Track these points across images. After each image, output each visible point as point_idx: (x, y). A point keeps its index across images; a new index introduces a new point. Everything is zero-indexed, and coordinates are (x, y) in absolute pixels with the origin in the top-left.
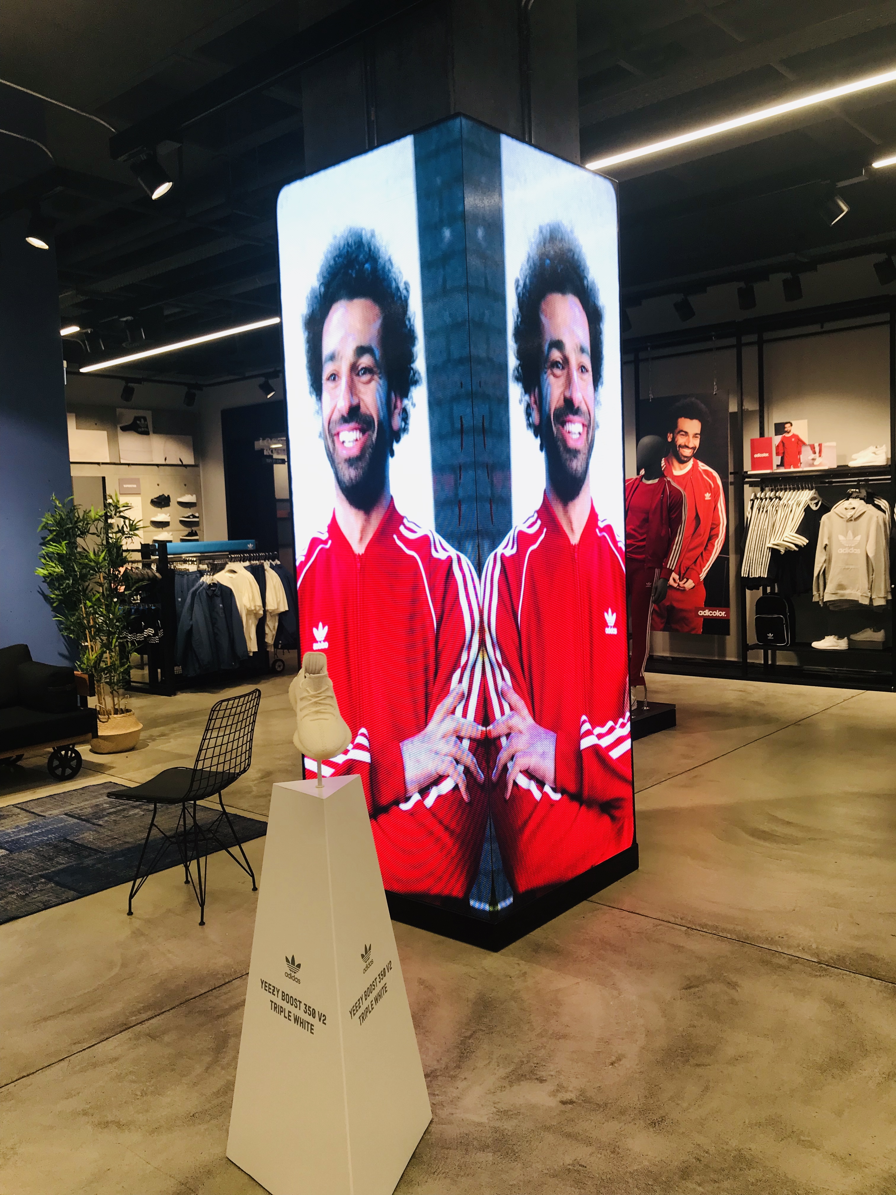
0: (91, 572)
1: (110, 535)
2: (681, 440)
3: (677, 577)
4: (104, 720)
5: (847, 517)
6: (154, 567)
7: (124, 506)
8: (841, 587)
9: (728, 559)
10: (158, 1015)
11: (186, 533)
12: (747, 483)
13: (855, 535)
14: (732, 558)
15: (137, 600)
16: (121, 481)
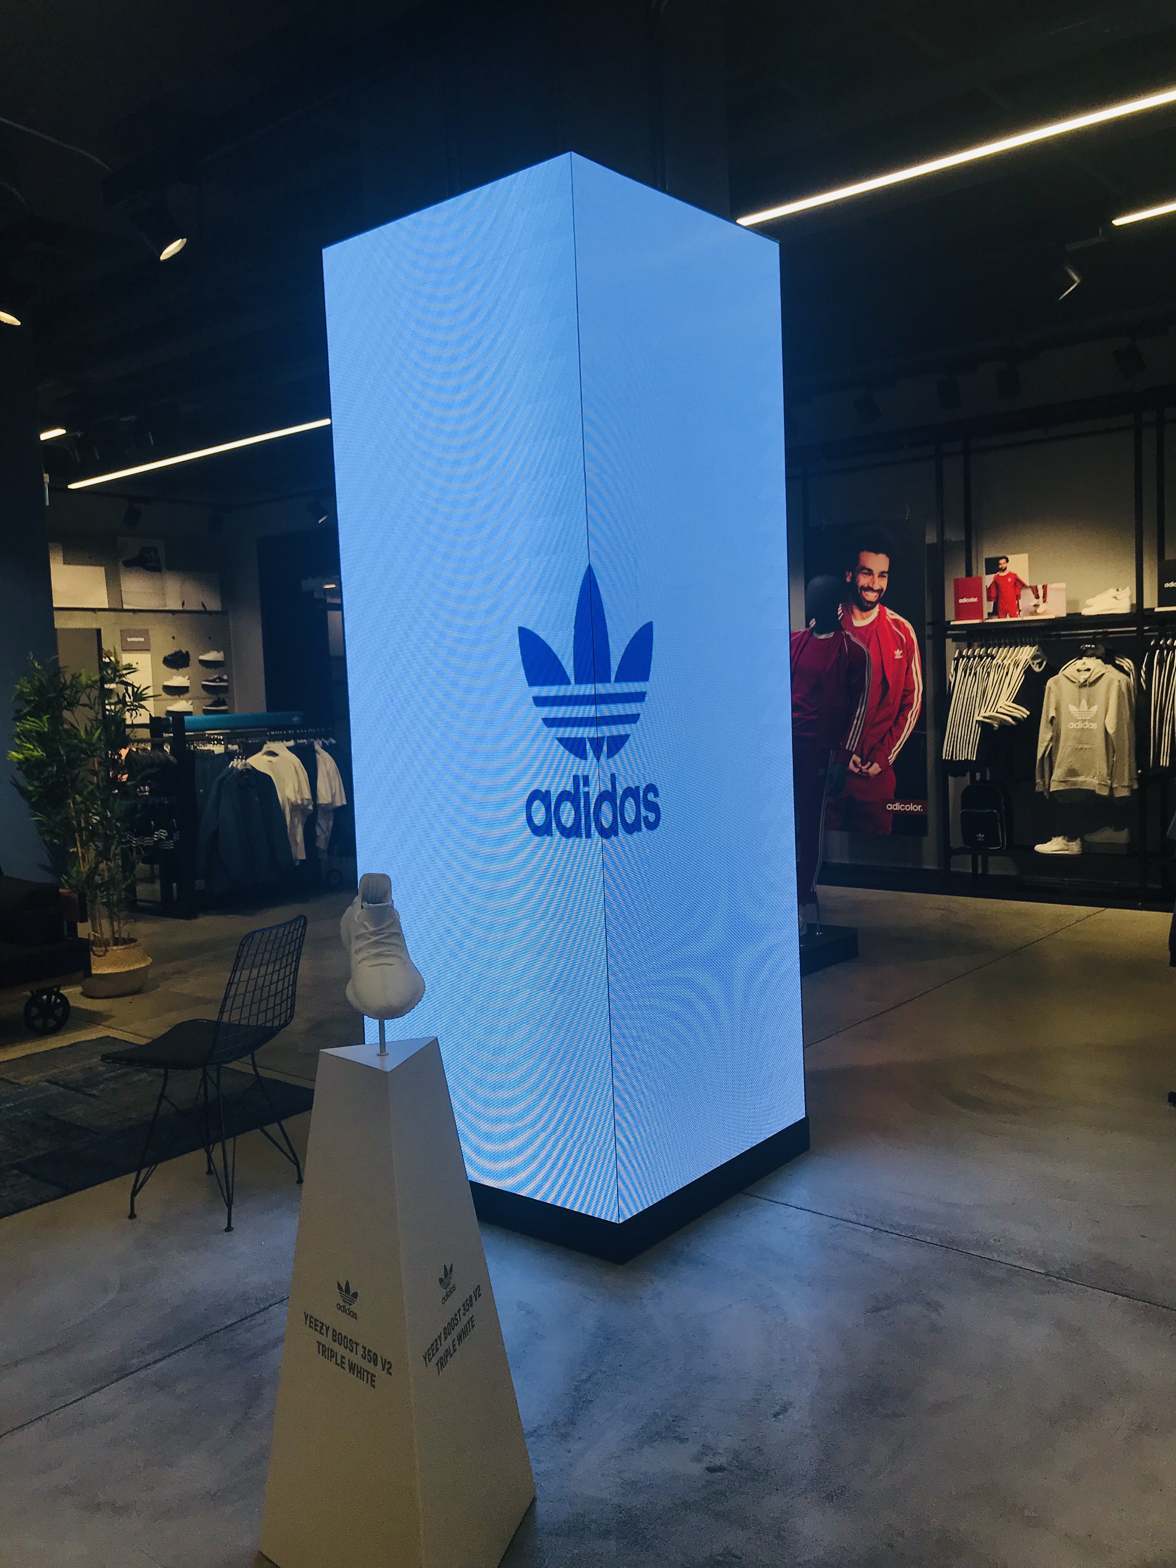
0: (82, 756)
1: (108, 707)
2: (864, 580)
3: (858, 760)
4: (102, 953)
5: (1079, 682)
6: (167, 748)
7: (125, 669)
8: (1072, 772)
9: (925, 736)
10: (169, 1356)
11: (210, 702)
12: (950, 636)
13: (1090, 705)
14: (930, 734)
15: (146, 792)
16: (124, 634)
